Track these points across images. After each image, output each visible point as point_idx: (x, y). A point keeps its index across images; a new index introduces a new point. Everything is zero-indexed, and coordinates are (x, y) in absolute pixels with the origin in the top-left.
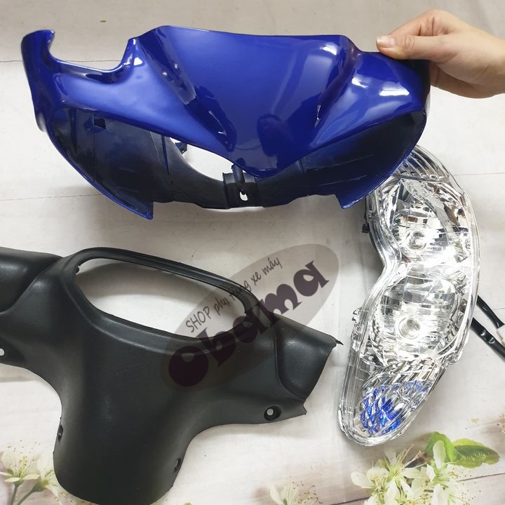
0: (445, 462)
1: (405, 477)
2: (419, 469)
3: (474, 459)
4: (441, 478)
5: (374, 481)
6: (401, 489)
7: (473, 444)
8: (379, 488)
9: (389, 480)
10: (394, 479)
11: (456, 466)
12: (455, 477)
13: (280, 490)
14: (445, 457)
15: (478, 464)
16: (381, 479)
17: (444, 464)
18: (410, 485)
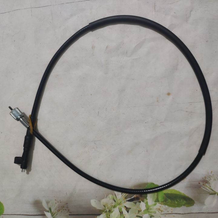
0: (155, 201)
1: (125, 207)
2: (135, 203)
3: (176, 203)
4: (151, 211)
5: (105, 206)
6: (121, 213)
7: (178, 193)
8: (108, 210)
9: (114, 207)
10: (118, 207)
11: (163, 205)
12: (160, 211)
13: (48, 203)
14: (155, 198)
15: (179, 205)
16: (109, 206)
17: (154, 203)
18: (128, 212)
